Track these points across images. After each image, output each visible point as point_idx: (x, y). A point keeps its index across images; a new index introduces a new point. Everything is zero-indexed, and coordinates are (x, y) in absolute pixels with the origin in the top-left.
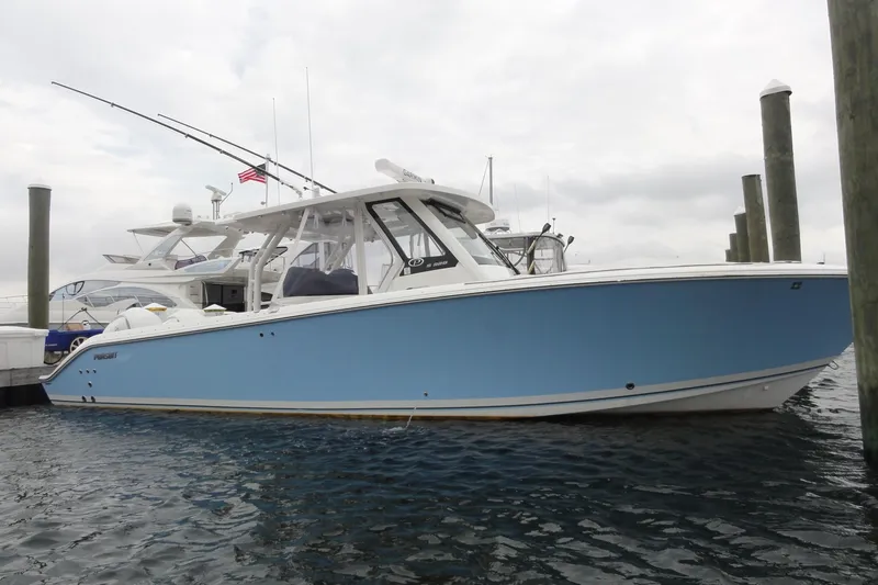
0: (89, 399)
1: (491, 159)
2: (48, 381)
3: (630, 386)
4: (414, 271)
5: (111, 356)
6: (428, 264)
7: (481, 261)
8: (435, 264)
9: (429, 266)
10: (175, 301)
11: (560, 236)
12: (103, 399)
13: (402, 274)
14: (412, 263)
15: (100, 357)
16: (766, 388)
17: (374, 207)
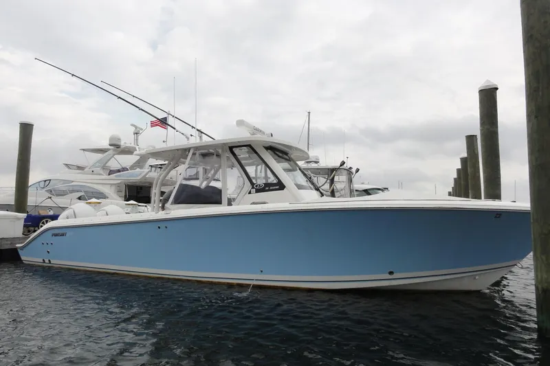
0: (47, 261)
1: (309, 113)
2: (22, 248)
3: (391, 273)
4: (258, 191)
5: (63, 235)
6: (267, 187)
7: (300, 187)
8: (271, 188)
10: (107, 195)
11: (351, 168)
12: (56, 262)
13: (250, 193)
14: (256, 186)
15: (56, 235)
16: (477, 277)
17: (234, 149)
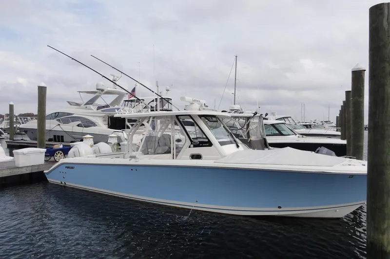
0: (63, 183)
1: (236, 56)
2: (47, 173)
3: (280, 207)
4: (195, 146)
5: (72, 168)
7: (222, 144)
9: (201, 145)
10: (96, 124)
11: (261, 115)
12: (69, 184)
13: (190, 147)
14: (194, 143)
15: (68, 168)
16: (337, 210)
17: (179, 117)
